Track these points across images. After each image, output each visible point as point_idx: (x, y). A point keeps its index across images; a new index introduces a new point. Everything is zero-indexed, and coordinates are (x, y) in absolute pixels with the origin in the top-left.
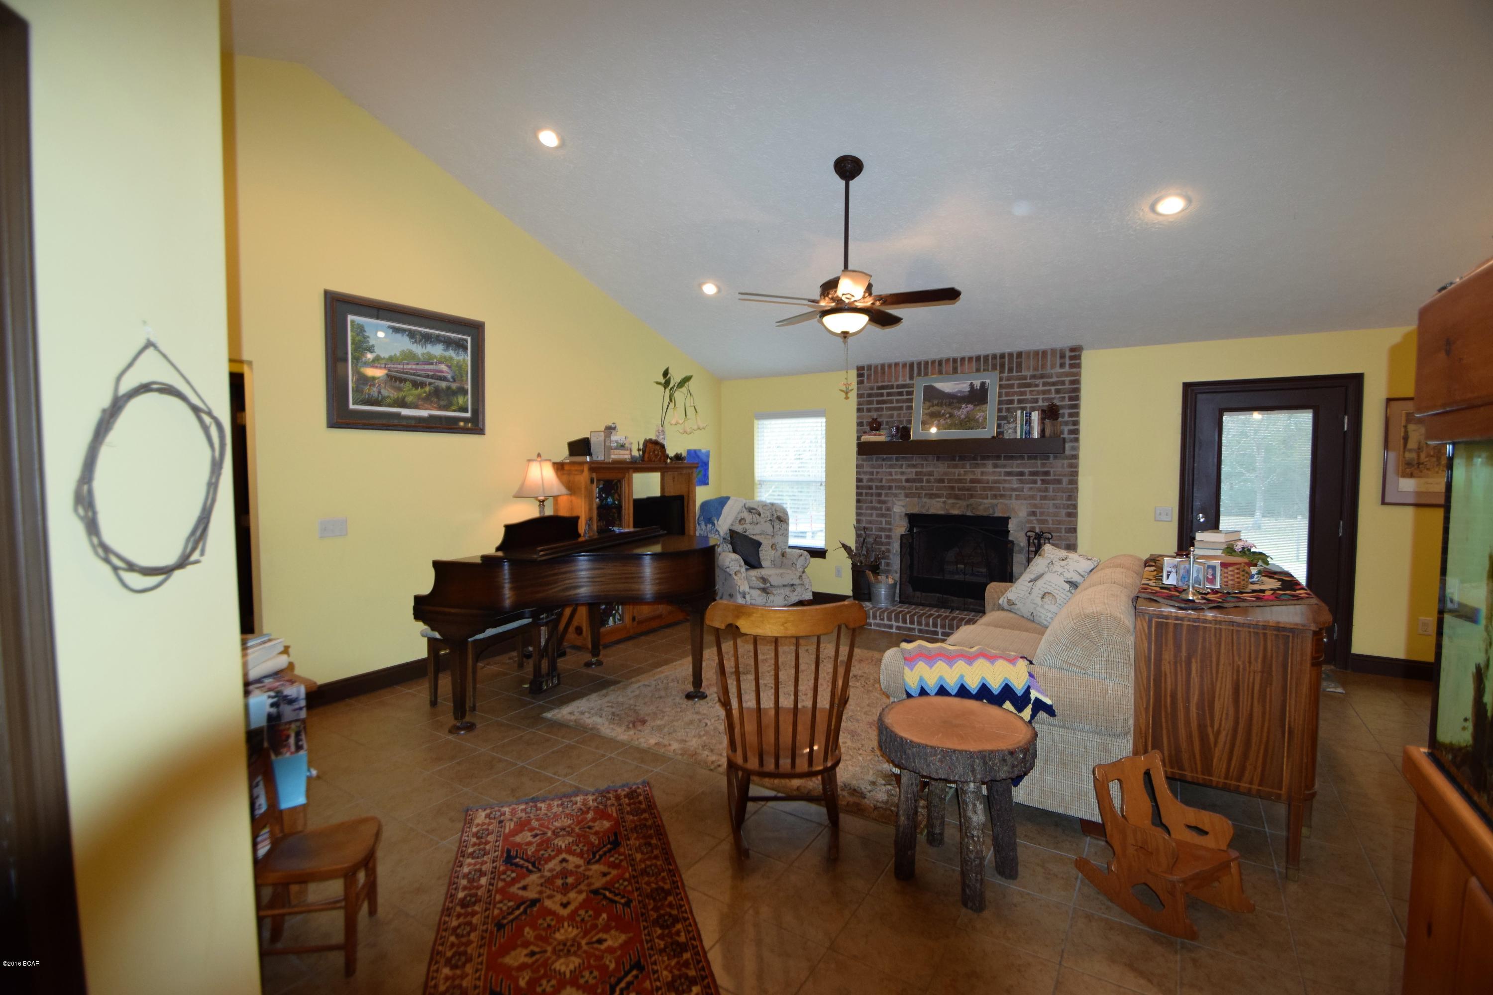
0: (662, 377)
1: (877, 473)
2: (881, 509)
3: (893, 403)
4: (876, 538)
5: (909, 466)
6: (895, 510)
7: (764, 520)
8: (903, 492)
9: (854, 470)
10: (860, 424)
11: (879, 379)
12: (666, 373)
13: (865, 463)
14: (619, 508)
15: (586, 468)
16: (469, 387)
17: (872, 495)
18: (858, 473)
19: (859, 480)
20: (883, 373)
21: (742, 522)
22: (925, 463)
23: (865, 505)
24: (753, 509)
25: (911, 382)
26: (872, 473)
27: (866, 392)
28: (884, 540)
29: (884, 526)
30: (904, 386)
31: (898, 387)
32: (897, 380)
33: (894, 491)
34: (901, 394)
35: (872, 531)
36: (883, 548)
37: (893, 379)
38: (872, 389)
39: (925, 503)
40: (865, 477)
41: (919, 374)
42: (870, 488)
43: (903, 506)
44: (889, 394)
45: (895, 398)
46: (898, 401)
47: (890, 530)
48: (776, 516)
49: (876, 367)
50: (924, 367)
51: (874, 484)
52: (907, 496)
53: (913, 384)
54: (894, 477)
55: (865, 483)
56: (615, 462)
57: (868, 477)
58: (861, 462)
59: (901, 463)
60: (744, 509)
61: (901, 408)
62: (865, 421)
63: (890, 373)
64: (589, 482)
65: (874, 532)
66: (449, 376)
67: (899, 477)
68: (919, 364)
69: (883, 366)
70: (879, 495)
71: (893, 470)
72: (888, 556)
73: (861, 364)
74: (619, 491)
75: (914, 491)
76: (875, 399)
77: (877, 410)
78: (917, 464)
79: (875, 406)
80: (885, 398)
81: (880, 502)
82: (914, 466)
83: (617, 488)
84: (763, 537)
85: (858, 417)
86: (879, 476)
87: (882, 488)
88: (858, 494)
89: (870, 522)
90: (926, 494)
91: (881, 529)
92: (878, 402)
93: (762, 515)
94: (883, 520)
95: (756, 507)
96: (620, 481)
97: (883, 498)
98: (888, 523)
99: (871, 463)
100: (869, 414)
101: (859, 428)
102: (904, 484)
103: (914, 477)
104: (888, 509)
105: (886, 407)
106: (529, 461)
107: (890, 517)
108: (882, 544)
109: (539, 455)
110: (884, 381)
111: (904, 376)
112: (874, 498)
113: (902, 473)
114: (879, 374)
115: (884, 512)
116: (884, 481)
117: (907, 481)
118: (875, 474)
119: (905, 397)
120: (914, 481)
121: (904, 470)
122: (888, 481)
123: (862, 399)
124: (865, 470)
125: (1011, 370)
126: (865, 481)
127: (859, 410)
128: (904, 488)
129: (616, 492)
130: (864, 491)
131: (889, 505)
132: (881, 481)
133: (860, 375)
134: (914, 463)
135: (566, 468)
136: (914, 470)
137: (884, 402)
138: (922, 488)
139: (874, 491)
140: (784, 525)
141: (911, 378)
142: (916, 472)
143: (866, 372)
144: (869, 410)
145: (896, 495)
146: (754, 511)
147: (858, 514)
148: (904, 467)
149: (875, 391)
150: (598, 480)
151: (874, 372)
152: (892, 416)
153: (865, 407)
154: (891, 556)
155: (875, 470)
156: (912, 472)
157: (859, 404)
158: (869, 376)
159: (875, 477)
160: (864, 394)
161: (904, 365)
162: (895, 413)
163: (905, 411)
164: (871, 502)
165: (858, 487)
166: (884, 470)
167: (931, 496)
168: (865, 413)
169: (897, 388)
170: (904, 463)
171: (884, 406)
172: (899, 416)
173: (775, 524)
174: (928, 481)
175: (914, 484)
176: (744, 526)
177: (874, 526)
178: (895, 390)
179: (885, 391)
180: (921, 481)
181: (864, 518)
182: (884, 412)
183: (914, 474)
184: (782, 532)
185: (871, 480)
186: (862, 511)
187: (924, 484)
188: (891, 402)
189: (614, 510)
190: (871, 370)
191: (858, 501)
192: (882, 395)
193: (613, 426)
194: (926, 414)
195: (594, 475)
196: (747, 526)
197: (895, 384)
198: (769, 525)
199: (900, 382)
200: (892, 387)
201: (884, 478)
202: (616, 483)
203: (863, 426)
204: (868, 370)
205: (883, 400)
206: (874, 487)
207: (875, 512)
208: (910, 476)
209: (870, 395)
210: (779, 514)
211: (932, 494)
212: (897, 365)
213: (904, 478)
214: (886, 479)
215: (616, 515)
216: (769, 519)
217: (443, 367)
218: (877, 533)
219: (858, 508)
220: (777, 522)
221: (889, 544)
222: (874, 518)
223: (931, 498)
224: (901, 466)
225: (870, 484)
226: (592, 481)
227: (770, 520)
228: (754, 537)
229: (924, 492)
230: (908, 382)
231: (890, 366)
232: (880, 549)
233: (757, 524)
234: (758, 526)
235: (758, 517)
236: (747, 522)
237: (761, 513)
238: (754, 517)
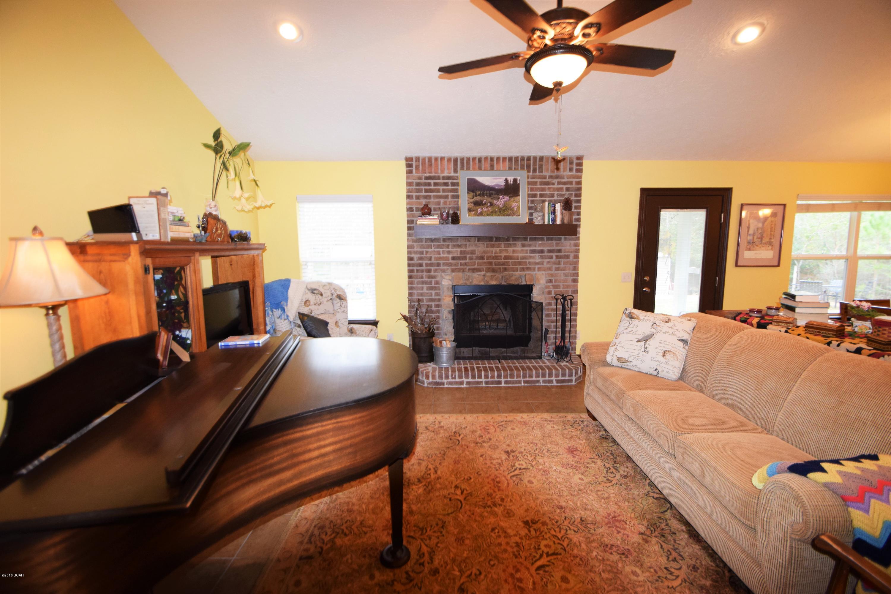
0: (213, 140)
1: (427, 252)
2: (431, 283)
3: (440, 192)
4: (428, 308)
5: (454, 246)
6: (443, 283)
7: (326, 299)
8: (449, 268)
9: (406, 250)
10: (410, 209)
11: (427, 170)
12: (217, 135)
13: (415, 244)
14: (185, 304)
15: (134, 250)
17: (422, 271)
18: (409, 253)
19: (410, 259)
20: (430, 165)
21: (308, 304)
22: (468, 243)
23: (416, 281)
24: (315, 290)
25: (455, 175)
26: (422, 253)
27: (415, 181)
28: (434, 309)
29: (433, 297)
30: (449, 178)
31: (444, 178)
32: (443, 172)
33: (442, 267)
34: (446, 184)
35: (423, 302)
36: (433, 315)
37: (439, 171)
38: (420, 178)
39: (469, 276)
40: (416, 256)
41: (462, 168)
42: (421, 265)
43: (450, 280)
44: (436, 184)
45: (441, 188)
46: (444, 191)
47: (439, 300)
48: (336, 295)
49: (424, 159)
50: (467, 163)
51: (424, 262)
52: (453, 271)
53: (457, 177)
54: (442, 255)
55: (416, 261)
56: (175, 241)
57: (419, 256)
58: (411, 243)
59: (448, 243)
60: (307, 291)
61: (446, 197)
62: (414, 207)
63: (437, 166)
64: (141, 271)
65: (425, 303)
67: (446, 255)
68: (462, 159)
69: (430, 159)
70: (429, 271)
71: (441, 250)
72: (438, 322)
73: (409, 155)
74: (183, 282)
75: (459, 267)
76: (423, 188)
77: (426, 197)
78: (461, 245)
79: (424, 194)
80: (432, 187)
81: (429, 277)
82: (459, 246)
83: (181, 278)
84: (327, 315)
85: (408, 204)
86: (428, 255)
87: (431, 265)
88: (410, 271)
89: (422, 295)
90: (469, 269)
91: (432, 300)
92: (426, 191)
93: (324, 295)
94: (433, 292)
95: (317, 287)
96: (183, 268)
97: (432, 273)
98: (438, 294)
99: (421, 243)
100: (418, 200)
101: (409, 212)
102: (450, 261)
103: (459, 255)
104: (437, 283)
105: (434, 196)
107: (439, 289)
108: (432, 312)
109: (37, 231)
110: (430, 173)
111: (449, 169)
112: (425, 274)
113: (449, 252)
114: (427, 166)
115: (433, 285)
116: (433, 259)
117: (453, 258)
118: (424, 253)
119: (450, 187)
120: (459, 258)
121: (450, 249)
122: (436, 259)
123: (411, 187)
124: (415, 249)
125: (535, 171)
126: (416, 260)
127: (408, 197)
128: (450, 265)
129: (180, 284)
130: (415, 268)
131: (438, 279)
132: (430, 259)
133: (409, 166)
134: (459, 243)
135: (90, 250)
136: (459, 250)
137: (431, 191)
138: (466, 264)
139: (424, 268)
140: (344, 303)
141: (455, 171)
142: (461, 251)
143: (414, 163)
144: (418, 197)
145: (443, 271)
146: (316, 292)
147: (410, 288)
148: (450, 247)
149: (423, 181)
150: (156, 269)
151: (422, 164)
152: (439, 203)
153: (414, 194)
154: (440, 322)
155: (424, 250)
156: (457, 251)
157: (408, 191)
158: (417, 167)
159: (424, 255)
160: (413, 182)
161: (449, 160)
162: (442, 201)
163: (450, 199)
164: (422, 277)
165: (409, 265)
166: (433, 249)
167: (474, 270)
168: (414, 200)
169: (443, 179)
170: (450, 243)
171: (432, 194)
172: (445, 203)
174: (471, 258)
175: (459, 261)
176: (310, 307)
177: (424, 298)
178: (441, 181)
179: (432, 181)
180: (465, 258)
181: (415, 292)
182: (432, 200)
183: (459, 253)
184: (342, 309)
185: (421, 259)
186: (414, 286)
187: (467, 261)
188: (438, 191)
189: (178, 308)
190: (419, 161)
191: (410, 277)
192: (429, 184)
193: (163, 191)
194: (471, 202)
195: (149, 261)
196: (312, 307)
197: (441, 175)
198: (330, 304)
199: (446, 174)
200: (438, 178)
201: (433, 256)
202: (179, 272)
203: (413, 211)
204: (416, 161)
205: (430, 189)
206: (424, 265)
207: (425, 286)
208: (455, 255)
209: (418, 184)
210: (339, 293)
211: (474, 269)
212: (442, 159)
213: (450, 256)
214: (435, 258)
215: (183, 315)
216: (329, 298)
218: (428, 303)
219: (410, 283)
220: (336, 301)
221: (438, 312)
222: (425, 290)
223: (473, 272)
224: (448, 246)
225: (420, 262)
226: (146, 270)
227: (331, 299)
228: (317, 317)
229: (467, 268)
230: (452, 174)
231: (436, 159)
232: (431, 316)
233: (320, 304)
234: (321, 305)
235: (320, 296)
236: (312, 303)
237: (323, 293)
238: (317, 297)
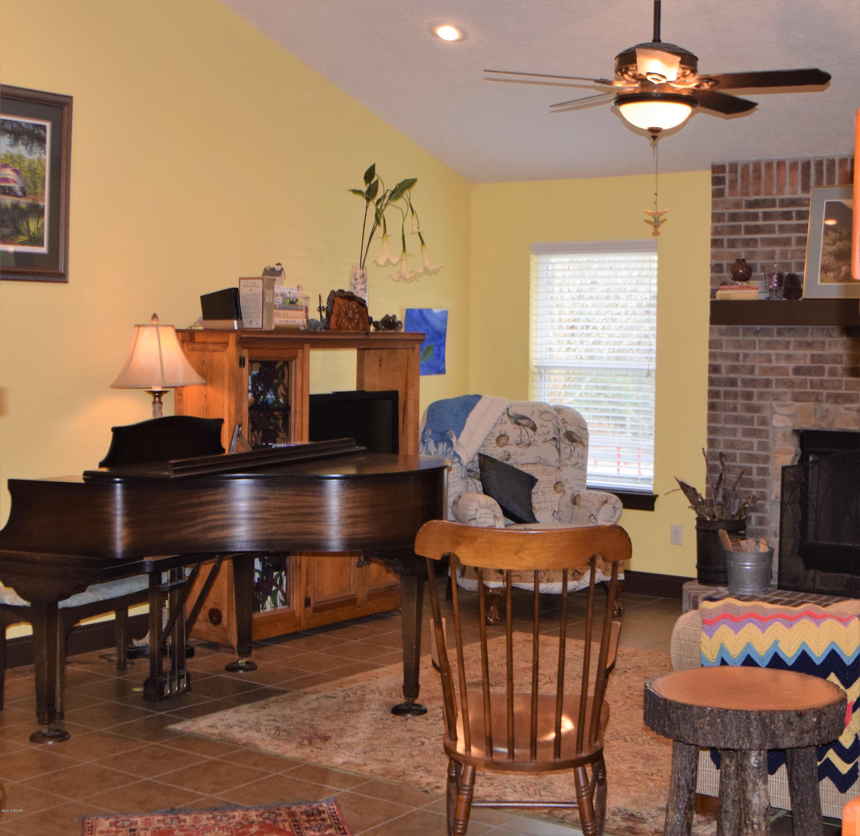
0: (363, 182)
1: (746, 356)
2: (751, 421)
3: (774, 232)
4: (742, 473)
5: (800, 345)
6: (775, 423)
7: (543, 438)
8: (789, 390)
9: (706, 351)
10: (716, 268)
11: (751, 189)
12: (370, 175)
13: (724, 338)
14: (286, 409)
15: (232, 339)
16: (46, 204)
17: (735, 395)
18: (712, 356)
19: (714, 369)
20: (758, 178)
21: (503, 441)
22: (827, 339)
23: (723, 415)
24: (524, 418)
25: (805, 196)
26: (736, 357)
27: (727, 211)
28: (755, 477)
29: (755, 451)
30: (793, 202)
31: (784, 203)
32: (780, 190)
33: (774, 389)
34: (787, 216)
35: (734, 460)
36: (754, 491)
37: (775, 190)
38: (737, 205)
39: (827, 410)
40: (724, 364)
41: (819, 183)
42: (733, 383)
43: (789, 416)
44: (767, 216)
45: (777, 223)
46: (782, 229)
47: (766, 459)
48: (563, 432)
49: (746, 167)
50: (828, 170)
51: (739, 377)
52: (796, 398)
53: (809, 200)
54: (774, 364)
55: (724, 374)
56: (279, 330)
57: (730, 363)
58: (716, 337)
59: (787, 339)
60: (506, 418)
61: (787, 242)
62: (725, 263)
63: (770, 178)
64: (236, 363)
65: (738, 463)
66: (17, 187)
67: (783, 364)
68: (819, 164)
69: (757, 165)
70: (749, 396)
71: (773, 352)
72: (762, 506)
73: (718, 161)
74: (285, 381)
75: (809, 390)
76: (743, 224)
77: (747, 243)
78: (814, 342)
79: (743, 236)
80: (760, 223)
81: (751, 409)
82: (810, 345)
83: (283, 376)
84: (540, 468)
85: (713, 256)
86: (749, 364)
87: (753, 383)
88: (712, 394)
89: (732, 445)
90: (829, 396)
91: (752, 458)
92: (749, 230)
93: (539, 430)
94: (755, 441)
95: (528, 414)
96: (287, 364)
97: (755, 401)
98: (764, 446)
99: (735, 338)
100: (733, 250)
101: (715, 275)
102: (791, 376)
103: (809, 364)
104: (764, 422)
105: (762, 239)
106: (139, 326)
107: (767, 437)
108: (751, 484)
109: (155, 316)
110: (758, 193)
111: (793, 184)
112: (740, 402)
113: (789, 358)
114: (751, 180)
115: (756, 426)
116: (757, 371)
117: (797, 371)
118: (741, 358)
119: (794, 222)
120: (808, 371)
121: (790, 352)
122: (764, 371)
123: (721, 224)
124: (724, 350)
126: (724, 371)
127: (715, 243)
128: (790, 384)
129: (281, 382)
130: (722, 389)
131: (766, 414)
132: (752, 370)
133: (717, 181)
134: (809, 339)
135: (199, 338)
136: (808, 352)
137: (758, 230)
138: (822, 384)
139: (739, 388)
140: (579, 449)
141: (806, 188)
142: (813, 356)
143: (727, 176)
144: (732, 244)
145: (776, 397)
146: (523, 422)
147: (711, 430)
148: (792, 346)
149: (744, 210)
150: (251, 362)
151: (742, 176)
152: (771, 256)
153: (725, 237)
154: (767, 507)
155: (741, 352)
156: (805, 355)
157: (716, 231)
158: (733, 183)
159: (741, 363)
160: (723, 214)
161: (794, 165)
162: (778, 249)
163: (794, 247)
164: (735, 409)
165: (711, 382)
166: (757, 351)
167: (837, 399)
168: (726, 249)
169: (781, 206)
170: (792, 339)
171: (759, 236)
172: (784, 254)
173: (563, 445)
174: (833, 373)
175: (809, 378)
176: (506, 448)
177: (738, 452)
178: (778, 209)
179: (760, 211)
180: (820, 371)
181: (720, 438)
182: (759, 248)
183: (808, 360)
184: (574, 460)
185: (733, 369)
186: (720, 425)
187: (825, 378)
188: (771, 229)
189: (276, 413)
190: (736, 172)
191: (712, 407)
192: (755, 217)
193: (278, 268)
194: (830, 253)
195: (245, 353)
196: (511, 449)
197: (778, 198)
198: (550, 447)
199: (787, 195)
200: (772, 203)
201: (758, 365)
202: (282, 368)
203: (721, 271)
204: (731, 172)
205: (756, 226)
206: (739, 383)
207: (740, 427)
208: (801, 364)
209: (734, 217)
210: (569, 428)
211: (838, 396)
212: (781, 164)
213: (791, 366)
214: (761, 368)
215: (280, 422)
216: (550, 437)
217: (9, 173)
218: (743, 464)
219: (711, 419)
220: (565, 444)
221: (763, 484)
222: (739, 437)
223: (837, 402)
224: (787, 345)
225: (732, 376)
226: (242, 362)
227: (554, 439)
228: (524, 469)
229: (825, 392)
230: (800, 195)
231: (769, 165)
232: (750, 492)
233: (529, 445)
234: (531, 448)
235: (531, 432)
236: (511, 441)
237: (538, 425)
238: (524, 431)
